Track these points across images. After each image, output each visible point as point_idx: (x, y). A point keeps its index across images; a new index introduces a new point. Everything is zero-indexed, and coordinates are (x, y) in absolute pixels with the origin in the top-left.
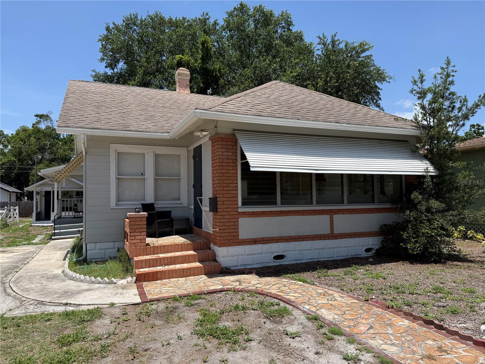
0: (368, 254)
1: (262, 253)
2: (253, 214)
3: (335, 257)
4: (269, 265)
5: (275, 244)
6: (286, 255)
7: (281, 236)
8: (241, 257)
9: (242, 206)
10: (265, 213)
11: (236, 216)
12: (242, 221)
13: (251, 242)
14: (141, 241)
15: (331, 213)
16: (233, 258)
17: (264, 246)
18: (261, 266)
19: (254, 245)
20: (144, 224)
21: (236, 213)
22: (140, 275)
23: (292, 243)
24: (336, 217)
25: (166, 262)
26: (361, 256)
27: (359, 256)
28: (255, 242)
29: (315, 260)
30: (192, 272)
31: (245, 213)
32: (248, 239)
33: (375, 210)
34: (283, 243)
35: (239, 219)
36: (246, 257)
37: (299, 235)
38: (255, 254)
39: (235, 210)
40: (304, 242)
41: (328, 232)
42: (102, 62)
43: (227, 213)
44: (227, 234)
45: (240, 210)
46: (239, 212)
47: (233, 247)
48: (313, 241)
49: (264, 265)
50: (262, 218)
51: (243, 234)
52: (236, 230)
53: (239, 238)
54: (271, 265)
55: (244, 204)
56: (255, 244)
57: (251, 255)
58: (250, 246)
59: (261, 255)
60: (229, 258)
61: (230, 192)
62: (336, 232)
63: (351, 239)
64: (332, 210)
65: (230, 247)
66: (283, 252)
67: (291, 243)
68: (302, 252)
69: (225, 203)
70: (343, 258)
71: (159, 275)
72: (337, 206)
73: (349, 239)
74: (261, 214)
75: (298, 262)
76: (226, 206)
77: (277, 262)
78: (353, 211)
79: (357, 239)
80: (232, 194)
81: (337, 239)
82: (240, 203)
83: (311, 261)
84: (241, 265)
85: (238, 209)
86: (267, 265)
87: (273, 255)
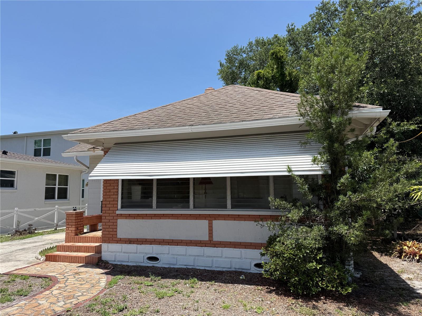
0: (258, 271)
1: (136, 253)
3: (214, 267)
4: (143, 265)
5: (148, 245)
6: (159, 258)
9: (121, 208)
10: (140, 215)
11: (115, 218)
12: (121, 222)
13: (127, 241)
15: (210, 218)
16: (112, 254)
17: (139, 246)
18: (135, 265)
19: (130, 245)
21: (115, 215)
23: (166, 246)
25: (74, 249)
27: (246, 271)
29: (190, 267)
32: (125, 238)
34: (157, 245)
35: (118, 220)
36: (123, 254)
37: (172, 239)
38: (131, 253)
40: (178, 246)
41: (206, 238)
43: (108, 215)
44: (108, 233)
47: (112, 244)
48: (188, 247)
49: (138, 264)
50: (138, 220)
51: (121, 234)
52: (115, 230)
53: (118, 237)
56: (130, 243)
58: (126, 244)
59: (136, 255)
60: (109, 253)
61: (111, 196)
62: (216, 239)
63: (234, 249)
64: (211, 215)
66: (157, 254)
68: (176, 257)
71: (57, 258)
72: (217, 210)
73: (232, 249)
74: (137, 216)
75: (171, 267)
76: (108, 209)
77: (151, 264)
78: (237, 218)
79: (243, 251)
80: (113, 198)
81: (217, 247)
82: (119, 207)
83: (185, 267)
84: (119, 261)
85: (117, 211)
86: (141, 265)
87: (146, 256)
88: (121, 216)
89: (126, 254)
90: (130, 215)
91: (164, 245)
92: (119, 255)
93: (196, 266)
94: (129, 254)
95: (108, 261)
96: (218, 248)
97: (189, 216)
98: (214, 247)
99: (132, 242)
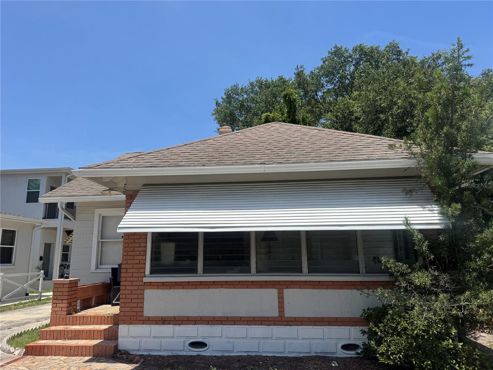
1: (173, 337)
2: (163, 285)
3: (287, 352)
4: (183, 354)
5: (191, 326)
6: (207, 343)
7: (202, 315)
9: (150, 274)
11: (140, 287)
12: (149, 293)
13: (159, 321)
14: (62, 309)
15: (281, 286)
16: (135, 340)
17: (177, 327)
18: (171, 354)
19: (163, 326)
21: (141, 283)
23: (218, 326)
24: (288, 293)
26: (335, 356)
28: (164, 321)
29: (253, 354)
32: (155, 317)
34: (203, 326)
35: (145, 290)
36: (152, 340)
37: (228, 315)
38: (164, 337)
39: (140, 279)
40: (235, 326)
41: (275, 313)
43: (130, 283)
45: (145, 280)
46: (144, 282)
47: (136, 325)
48: (250, 326)
49: (175, 353)
50: (176, 291)
51: (148, 312)
52: (140, 305)
53: (144, 315)
54: (185, 354)
55: (152, 272)
56: (163, 324)
57: (158, 337)
58: (157, 326)
59: (172, 340)
60: (130, 339)
63: (314, 327)
64: (281, 281)
65: (132, 325)
66: (204, 338)
67: (216, 326)
68: (232, 340)
70: (301, 355)
72: (290, 276)
73: (311, 327)
74: (174, 285)
75: (225, 355)
76: (130, 275)
77: (195, 352)
78: (317, 285)
79: (326, 328)
80: (138, 260)
81: (290, 326)
82: (148, 271)
83: (246, 354)
84: (145, 350)
85: (144, 278)
86: (180, 354)
87: (188, 341)
88: (151, 285)
89: (157, 340)
90: (165, 284)
91: (214, 324)
92: (146, 341)
93: (261, 351)
94: (162, 339)
95: (128, 351)
96: (292, 327)
97: (251, 283)
98: (286, 326)
99: (166, 322)
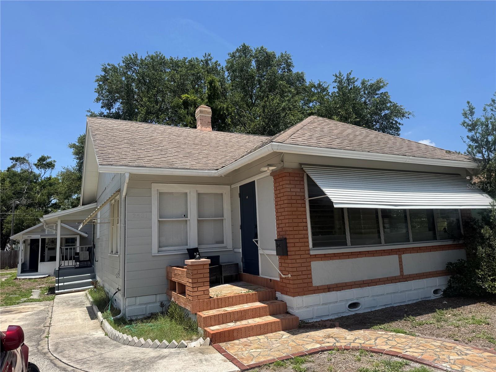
0: (437, 296)
1: (336, 302)
2: (325, 257)
3: (407, 301)
4: (345, 315)
5: (349, 290)
6: (360, 303)
7: (354, 280)
8: (316, 308)
9: (313, 247)
10: (336, 255)
11: (307, 260)
12: (315, 265)
13: (325, 289)
14: (204, 293)
15: (400, 252)
16: (308, 309)
17: (339, 293)
18: (337, 317)
19: (328, 293)
20: (206, 273)
21: (308, 256)
22: (215, 335)
23: (365, 288)
24: (404, 256)
25: (236, 317)
26: (430, 299)
27: (428, 299)
28: (329, 289)
29: (389, 306)
30: (269, 329)
31: (317, 256)
32: (322, 286)
33: (438, 247)
34: (356, 289)
35: (311, 262)
36: (322, 307)
37: (371, 279)
38: (330, 303)
39: (307, 252)
40: (376, 286)
41: (398, 273)
42: (98, 102)
43: (299, 257)
44: (301, 281)
45: (312, 253)
46: (311, 255)
47: (307, 296)
48: (385, 285)
49: (340, 316)
50: (334, 261)
51: (317, 281)
52: (309, 276)
53: (313, 286)
54: (347, 315)
55: (314, 245)
56: (329, 291)
57: (326, 304)
58: (324, 293)
59: (336, 304)
60: (305, 309)
61: (300, 232)
62: (406, 273)
64: (400, 249)
65: (305, 296)
66: (357, 299)
68: (375, 298)
69: (297, 245)
70: (414, 302)
71: (235, 334)
72: (404, 244)
73: (418, 280)
74: (332, 256)
75: (372, 310)
76: (298, 249)
77: (353, 311)
78: (419, 250)
79: (425, 280)
80: (303, 234)
81: (407, 281)
82: (311, 245)
83: (385, 307)
84: (317, 317)
85: (310, 251)
86: (343, 315)
87: (348, 303)
89: (325, 306)
92: (318, 309)
93: (393, 304)
94: (329, 305)
96: (408, 282)
97: (383, 251)
98: (405, 281)
99: (331, 289)
